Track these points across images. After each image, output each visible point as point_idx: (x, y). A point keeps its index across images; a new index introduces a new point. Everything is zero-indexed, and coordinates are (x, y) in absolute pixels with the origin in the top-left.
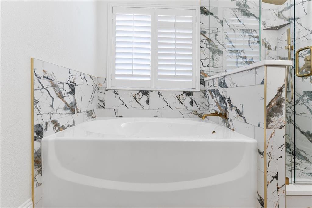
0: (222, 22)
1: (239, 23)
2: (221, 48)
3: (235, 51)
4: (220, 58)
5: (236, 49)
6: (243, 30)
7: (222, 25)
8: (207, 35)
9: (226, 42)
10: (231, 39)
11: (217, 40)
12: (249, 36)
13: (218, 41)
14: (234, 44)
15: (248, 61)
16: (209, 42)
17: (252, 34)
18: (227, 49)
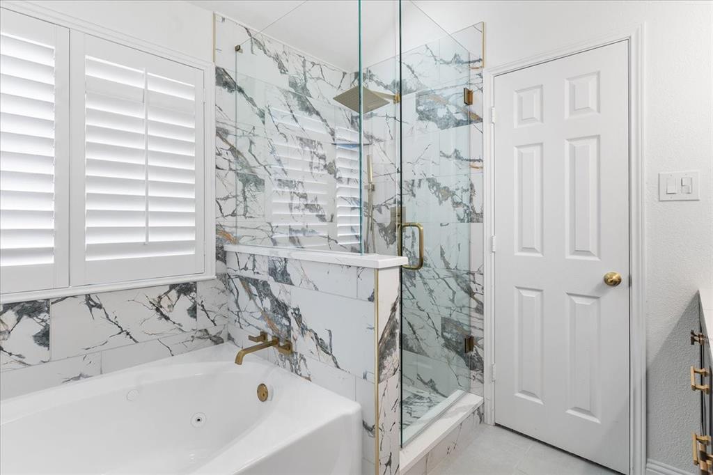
0: (262, 115)
1: (293, 123)
2: (261, 173)
3: (287, 181)
4: (260, 196)
5: (289, 178)
6: (301, 139)
7: (264, 122)
8: (231, 139)
9: (271, 160)
10: (282, 155)
11: (253, 155)
12: (311, 152)
13: (255, 157)
14: (286, 168)
15: (309, 202)
16: (237, 158)
17: (315, 150)
18: (273, 177)
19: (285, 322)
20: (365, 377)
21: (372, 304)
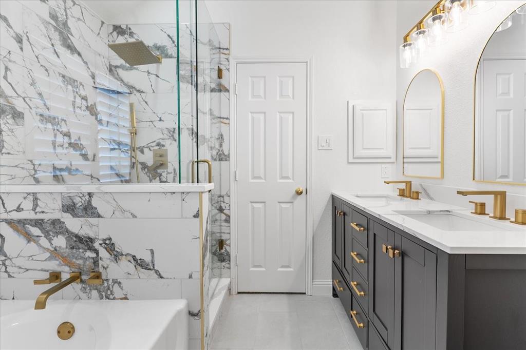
0: (20, 41)
1: (53, 58)
2: (19, 105)
3: (50, 117)
4: (19, 130)
5: (52, 113)
6: (64, 76)
7: (22, 49)
9: (31, 92)
10: (44, 90)
11: (9, 83)
12: (74, 92)
13: (11, 86)
14: (48, 103)
15: (73, 141)
17: (78, 90)
18: (33, 111)
19: (90, 254)
20: (190, 277)
21: (197, 220)
